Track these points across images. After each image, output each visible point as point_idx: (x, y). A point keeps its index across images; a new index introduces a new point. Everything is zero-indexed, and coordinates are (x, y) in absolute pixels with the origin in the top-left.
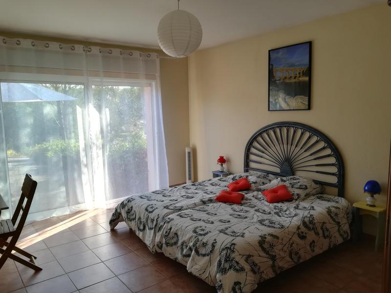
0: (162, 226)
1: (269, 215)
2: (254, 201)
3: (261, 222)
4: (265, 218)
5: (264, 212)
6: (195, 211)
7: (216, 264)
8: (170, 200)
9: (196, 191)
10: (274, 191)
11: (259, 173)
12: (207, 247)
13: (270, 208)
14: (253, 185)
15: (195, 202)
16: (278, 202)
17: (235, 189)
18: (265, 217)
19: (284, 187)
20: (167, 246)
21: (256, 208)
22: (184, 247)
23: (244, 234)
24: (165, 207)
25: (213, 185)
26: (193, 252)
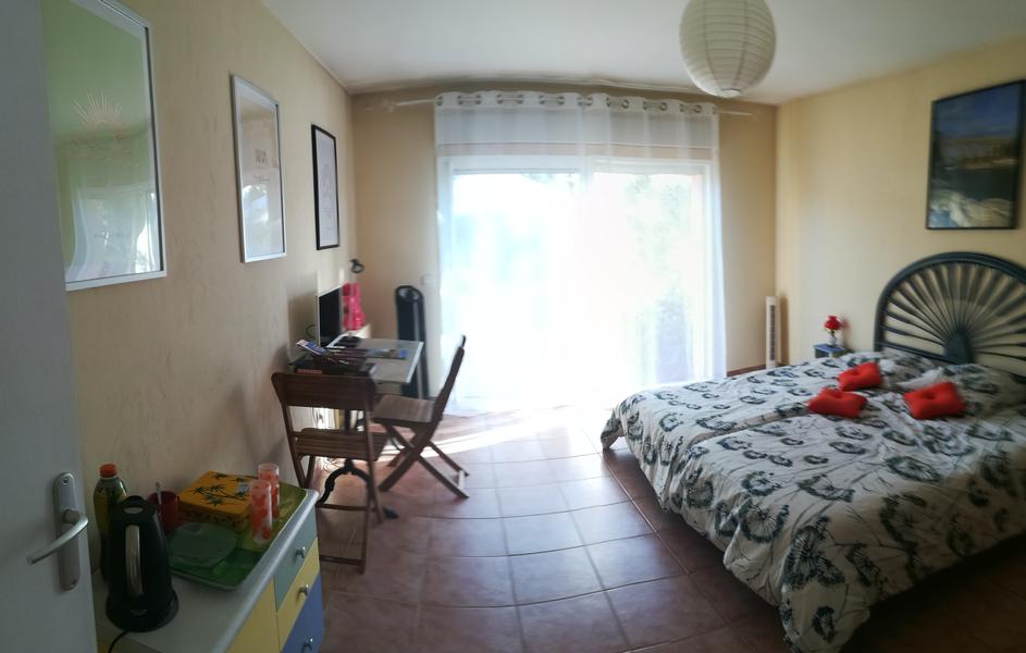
0: (684, 463)
1: (910, 448)
2: (887, 413)
3: (892, 464)
4: (903, 454)
5: (902, 440)
6: (757, 434)
7: (783, 562)
8: (715, 407)
9: (774, 388)
10: (928, 394)
11: (901, 354)
12: (766, 523)
13: (916, 431)
14: (887, 378)
15: (764, 413)
16: (933, 418)
17: (850, 386)
18: (904, 451)
19: (950, 387)
20: (690, 506)
21: (887, 430)
22: (722, 514)
23: (852, 492)
24: (698, 422)
25: (810, 375)
26: (739, 528)
